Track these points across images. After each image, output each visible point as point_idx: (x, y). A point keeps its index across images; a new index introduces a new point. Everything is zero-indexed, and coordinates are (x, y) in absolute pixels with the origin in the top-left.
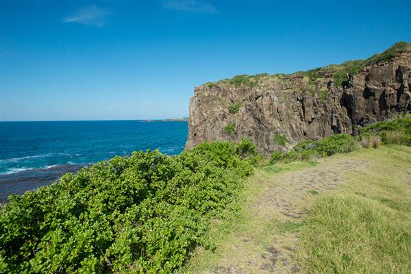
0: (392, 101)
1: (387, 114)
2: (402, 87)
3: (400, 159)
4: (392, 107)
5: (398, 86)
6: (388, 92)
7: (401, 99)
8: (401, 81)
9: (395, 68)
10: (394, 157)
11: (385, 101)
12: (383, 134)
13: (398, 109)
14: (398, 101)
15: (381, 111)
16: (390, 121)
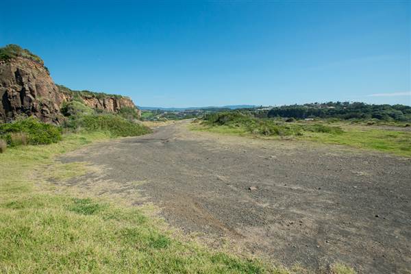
0: (17, 103)
1: (13, 116)
2: (24, 89)
3: (27, 158)
4: (17, 109)
5: (20, 88)
6: (10, 93)
7: (25, 102)
8: (22, 84)
9: (13, 70)
10: (22, 158)
11: (9, 102)
12: (8, 137)
13: (23, 110)
14: (22, 103)
15: (6, 112)
16: (14, 122)
